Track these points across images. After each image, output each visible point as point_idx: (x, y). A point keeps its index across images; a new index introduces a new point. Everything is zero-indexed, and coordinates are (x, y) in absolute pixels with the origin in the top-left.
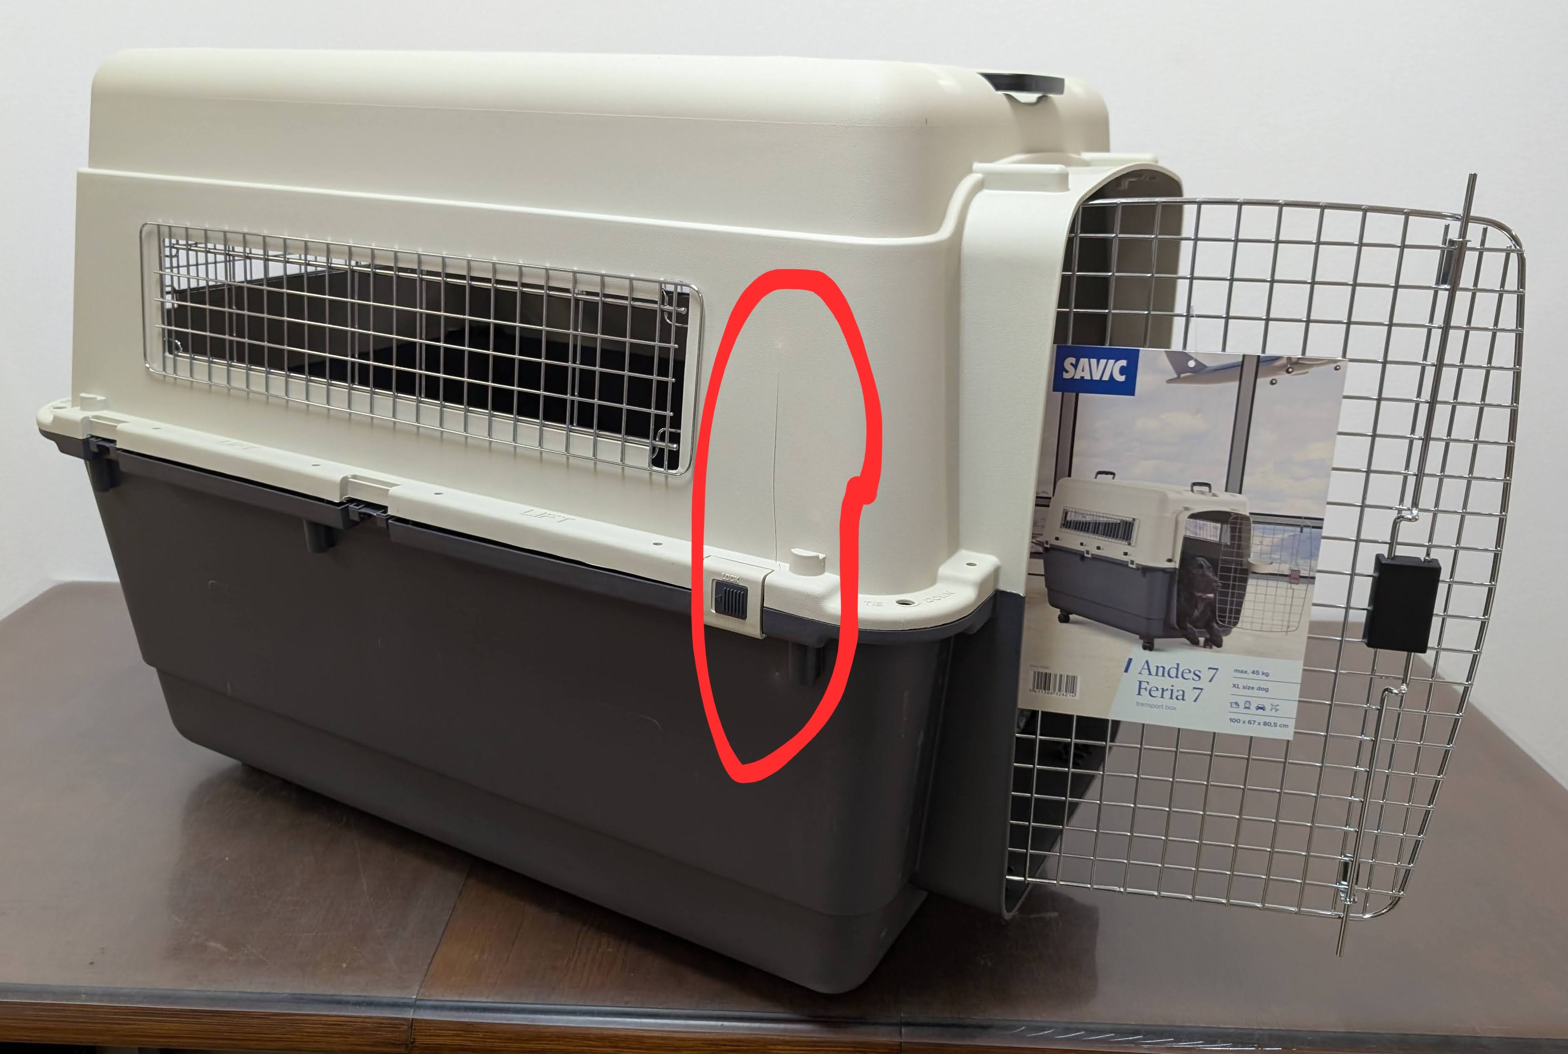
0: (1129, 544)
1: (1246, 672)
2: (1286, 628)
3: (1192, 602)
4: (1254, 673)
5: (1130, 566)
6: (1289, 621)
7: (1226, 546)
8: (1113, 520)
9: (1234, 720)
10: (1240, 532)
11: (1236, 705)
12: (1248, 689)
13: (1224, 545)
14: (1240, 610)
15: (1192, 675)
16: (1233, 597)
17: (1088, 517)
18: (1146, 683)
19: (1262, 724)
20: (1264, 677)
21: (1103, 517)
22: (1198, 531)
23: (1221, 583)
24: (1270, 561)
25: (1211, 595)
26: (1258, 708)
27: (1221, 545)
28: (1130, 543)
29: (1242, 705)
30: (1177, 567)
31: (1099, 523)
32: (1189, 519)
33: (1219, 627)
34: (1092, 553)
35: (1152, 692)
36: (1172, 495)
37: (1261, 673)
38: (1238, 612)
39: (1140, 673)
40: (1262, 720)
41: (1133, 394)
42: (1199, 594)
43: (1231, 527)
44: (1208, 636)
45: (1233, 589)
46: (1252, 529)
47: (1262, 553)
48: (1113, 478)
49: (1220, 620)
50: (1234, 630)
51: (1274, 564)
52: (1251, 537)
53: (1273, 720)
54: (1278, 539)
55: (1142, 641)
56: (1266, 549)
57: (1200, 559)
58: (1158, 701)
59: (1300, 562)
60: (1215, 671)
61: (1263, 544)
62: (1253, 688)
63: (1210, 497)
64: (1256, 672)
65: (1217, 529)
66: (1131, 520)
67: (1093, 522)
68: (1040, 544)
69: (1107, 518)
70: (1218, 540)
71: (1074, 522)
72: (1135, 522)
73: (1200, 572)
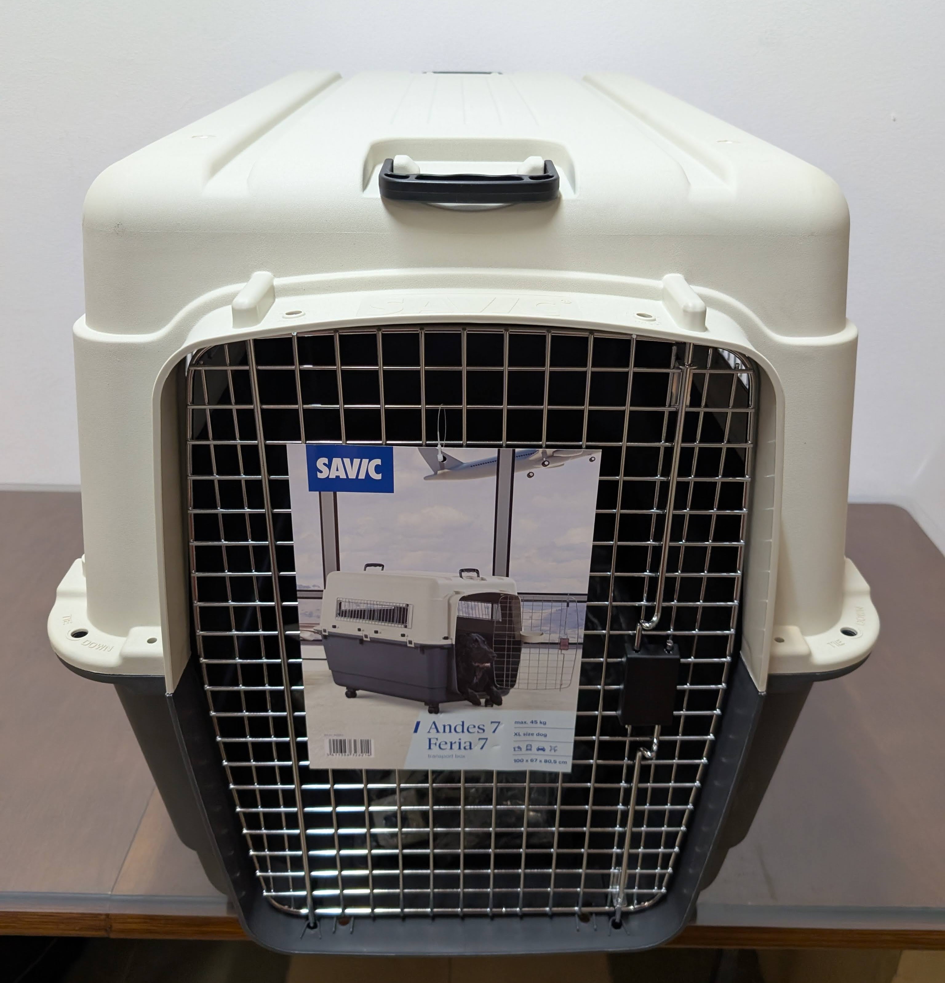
0: (406, 627)
1: (525, 722)
2: (559, 686)
3: (471, 671)
4: (532, 723)
5: (409, 645)
6: (561, 680)
7: (498, 622)
8: (387, 607)
9: (518, 761)
10: (510, 609)
11: (519, 748)
12: (529, 735)
13: (497, 622)
14: (516, 674)
15: (476, 729)
16: (508, 664)
17: (362, 605)
18: (436, 740)
19: (543, 761)
20: (542, 726)
21: (377, 605)
22: (471, 612)
23: (496, 654)
24: (541, 632)
25: (488, 665)
26: (538, 749)
27: (494, 621)
28: (406, 626)
29: (524, 748)
30: (454, 643)
31: (374, 610)
32: (460, 602)
33: (497, 689)
34: (370, 637)
35: (441, 746)
36: (441, 582)
37: (538, 722)
38: (515, 676)
39: (429, 732)
40: (542, 758)
41: (392, 491)
42: (477, 664)
43: (501, 606)
44: (489, 697)
45: (508, 657)
46: (521, 607)
47: (532, 627)
48: (383, 569)
49: (499, 684)
50: (512, 691)
51: (544, 635)
52: (522, 613)
53: (551, 758)
54: (547, 614)
55: (427, 707)
56: (536, 623)
57: (475, 635)
58: (448, 752)
59: (569, 631)
60: (498, 723)
61: (533, 618)
62: (532, 734)
63: (479, 581)
64: (534, 722)
65: (488, 608)
66: (404, 605)
67: (368, 610)
68: (318, 632)
69: (381, 605)
70: (490, 618)
71: (349, 611)
72: (408, 607)
73: (476, 646)
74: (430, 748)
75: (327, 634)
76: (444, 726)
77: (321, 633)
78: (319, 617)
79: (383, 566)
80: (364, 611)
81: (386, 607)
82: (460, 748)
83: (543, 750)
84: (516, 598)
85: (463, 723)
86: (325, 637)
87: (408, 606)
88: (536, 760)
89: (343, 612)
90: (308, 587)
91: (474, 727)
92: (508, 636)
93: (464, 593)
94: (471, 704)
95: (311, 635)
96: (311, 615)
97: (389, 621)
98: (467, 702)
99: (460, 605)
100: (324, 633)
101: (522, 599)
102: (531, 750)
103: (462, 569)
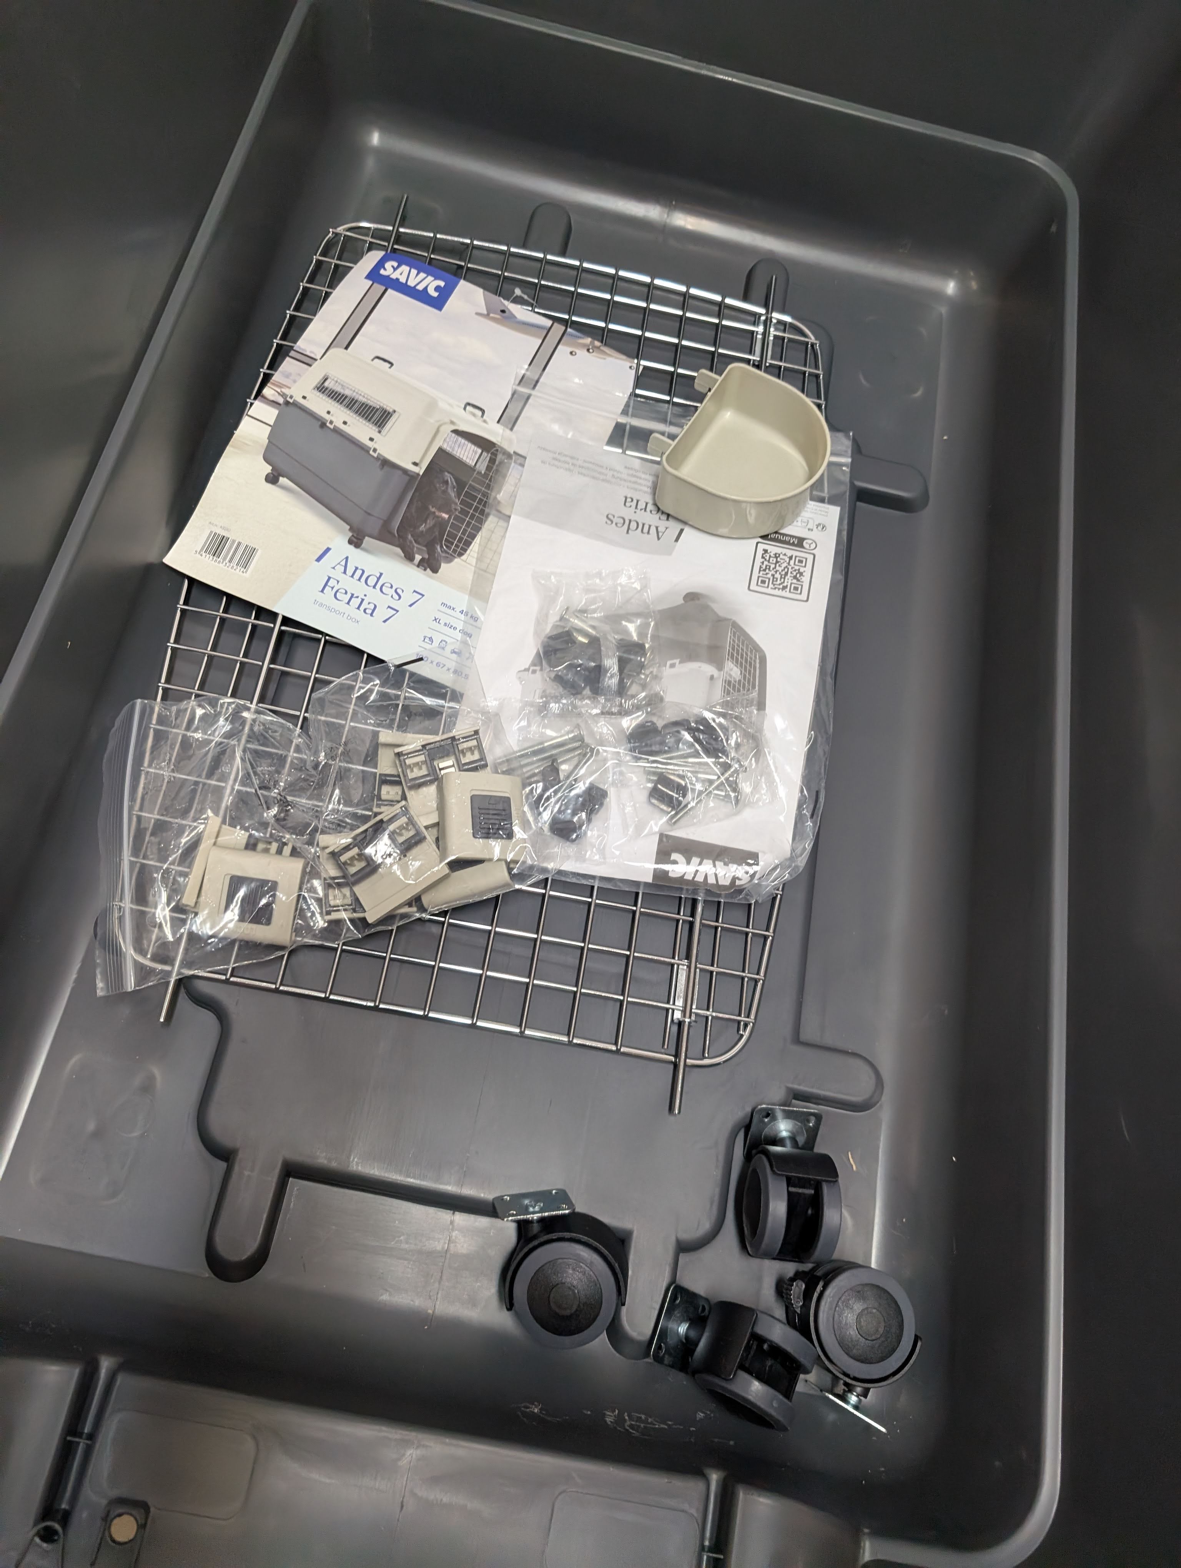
1: (453, 609)
3: (423, 513)
4: (462, 613)
5: (371, 452)
10: (498, 466)
11: (430, 640)
12: (450, 628)
13: (478, 472)
14: (470, 543)
15: (391, 592)
16: (467, 526)
17: (348, 390)
18: (336, 582)
20: (472, 621)
21: (364, 397)
22: (456, 449)
23: (461, 508)
25: (446, 516)
26: (454, 652)
27: (475, 470)
28: (380, 432)
29: (436, 643)
30: (421, 474)
31: (357, 401)
32: (450, 433)
33: (442, 553)
34: (337, 425)
35: (338, 594)
36: (442, 405)
37: (470, 615)
38: (467, 545)
39: (333, 568)
40: (453, 666)
41: (440, 310)
42: (433, 510)
44: (426, 557)
45: (471, 518)
46: (510, 467)
47: (512, 495)
48: (390, 368)
49: (445, 545)
50: (457, 561)
52: (507, 475)
53: (464, 670)
55: (350, 534)
57: (448, 475)
58: (341, 608)
60: (421, 596)
65: (476, 453)
66: (391, 411)
67: (351, 398)
68: (283, 395)
69: (368, 399)
70: (473, 465)
71: (331, 390)
73: (443, 488)
74: (323, 591)
75: (291, 401)
77: (286, 397)
78: (295, 381)
79: (392, 364)
80: (346, 397)
81: (371, 404)
82: (359, 608)
83: (458, 654)
84: (509, 455)
85: (381, 574)
86: (287, 403)
87: (394, 413)
88: (444, 666)
89: (323, 387)
91: (392, 587)
92: (482, 493)
93: (459, 426)
94: (403, 555)
96: (287, 376)
97: (366, 419)
98: (399, 551)
101: (515, 459)
102: (443, 648)
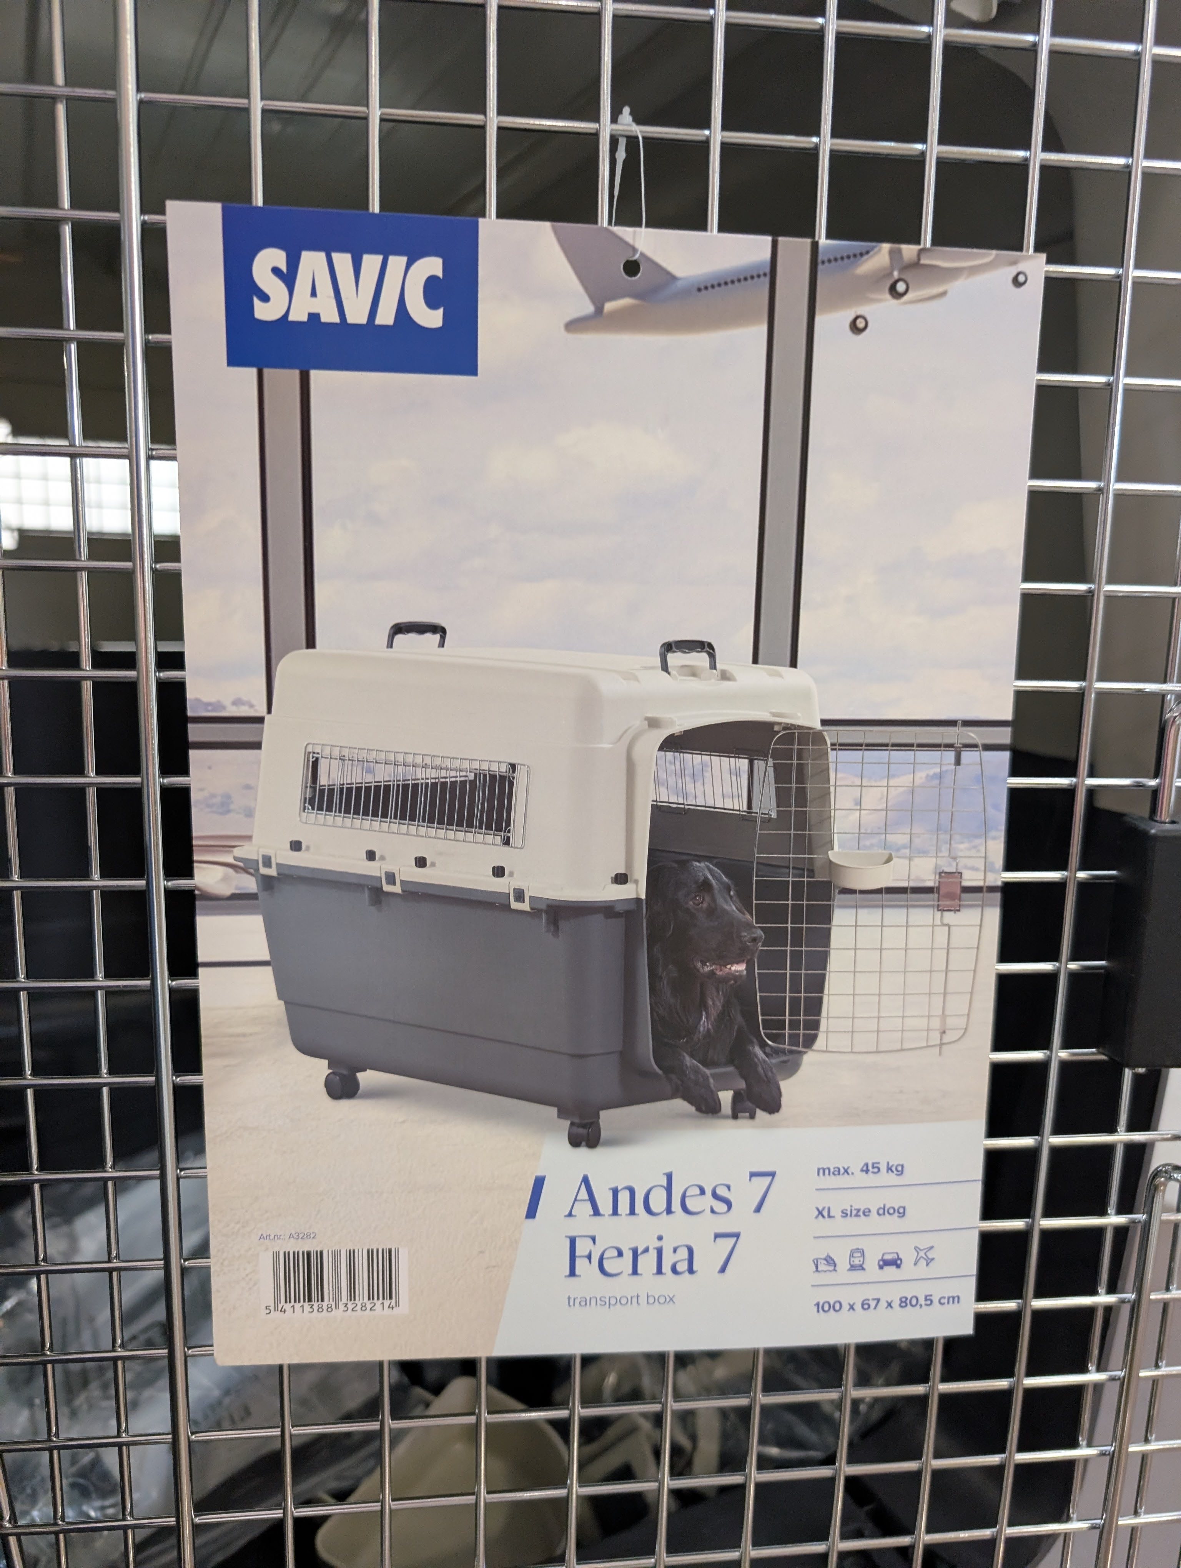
0: (507, 842)
1: (846, 1171)
2: (937, 1035)
3: (692, 991)
4: (867, 1171)
5: (515, 905)
6: (944, 1016)
7: (767, 821)
8: (453, 774)
9: (826, 1307)
10: (801, 779)
11: (829, 1264)
12: (857, 1215)
13: (763, 821)
14: (820, 1001)
15: (708, 1201)
16: (796, 965)
17: (380, 768)
18: (590, 1242)
19: (896, 1304)
20: (892, 1179)
21: (425, 767)
22: (690, 787)
24: (884, 855)
25: (741, 968)
26: (885, 1263)
27: (754, 821)
28: (509, 838)
29: (843, 1264)
30: (643, 896)
31: (416, 786)
32: (663, 753)
33: (768, 1054)
34: (403, 879)
35: (605, 1263)
36: (607, 685)
37: (883, 1168)
38: (814, 1005)
39: (570, 1215)
40: (894, 1293)
41: (472, 370)
43: (775, 766)
44: (742, 1085)
45: (797, 942)
46: (832, 766)
47: (861, 834)
48: (442, 644)
49: (769, 1036)
50: (809, 1058)
51: (895, 860)
52: (832, 789)
53: (919, 1291)
54: (902, 789)
55: (567, 1123)
56: (872, 820)
57: (702, 865)
58: (625, 1285)
59: (962, 848)
60: (769, 1178)
61: (863, 807)
62: (867, 1213)
63: (713, 681)
64: (870, 1167)
65: (738, 774)
66: (503, 769)
67: (398, 786)
68: (246, 867)
69: (436, 768)
70: (745, 809)
71: (342, 790)
72: (515, 775)
73: (705, 905)
74: (572, 1273)
75: (272, 872)
76: (615, 1192)
77: (257, 870)
78: (249, 813)
79: (443, 631)
80: (387, 788)
81: (450, 776)
82: (659, 1271)
83: (896, 1263)
84: (818, 738)
85: (669, 1177)
86: (267, 883)
87: (514, 772)
88: (878, 1300)
89: (322, 791)
90: (220, 706)
91: (703, 1192)
92: (794, 868)
93: (672, 723)
94: (692, 1109)
95: (225, 879)
96: (224, 806)
97: (460, 824)
98: (679, 1105)
99: (661, 762)
100: (264, 871)
101: (835, 741)
102: (861, 1268)
103: (667, 641)
